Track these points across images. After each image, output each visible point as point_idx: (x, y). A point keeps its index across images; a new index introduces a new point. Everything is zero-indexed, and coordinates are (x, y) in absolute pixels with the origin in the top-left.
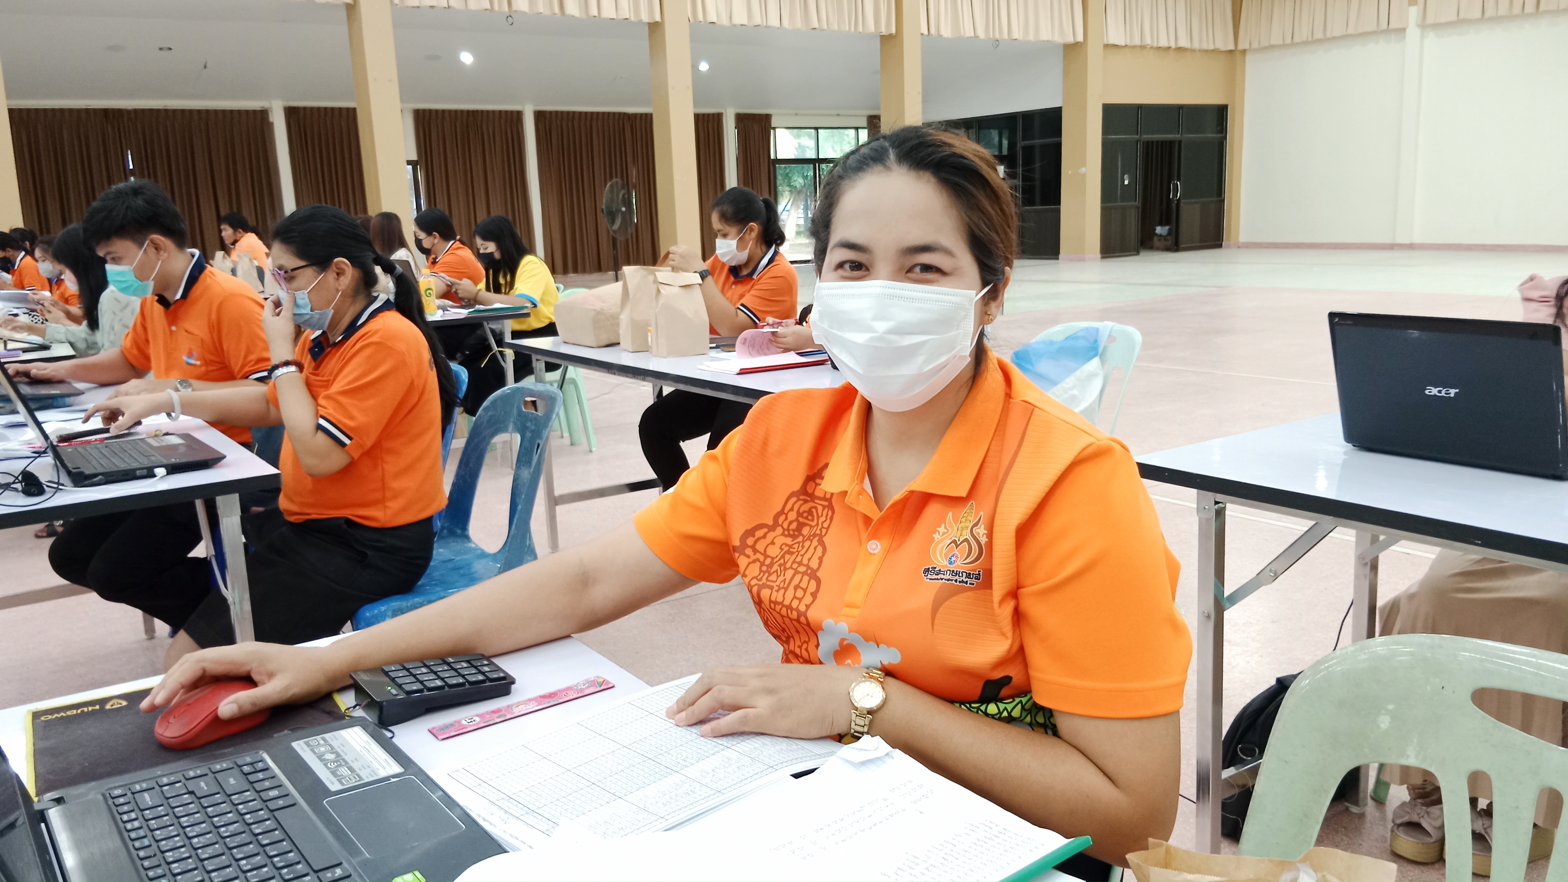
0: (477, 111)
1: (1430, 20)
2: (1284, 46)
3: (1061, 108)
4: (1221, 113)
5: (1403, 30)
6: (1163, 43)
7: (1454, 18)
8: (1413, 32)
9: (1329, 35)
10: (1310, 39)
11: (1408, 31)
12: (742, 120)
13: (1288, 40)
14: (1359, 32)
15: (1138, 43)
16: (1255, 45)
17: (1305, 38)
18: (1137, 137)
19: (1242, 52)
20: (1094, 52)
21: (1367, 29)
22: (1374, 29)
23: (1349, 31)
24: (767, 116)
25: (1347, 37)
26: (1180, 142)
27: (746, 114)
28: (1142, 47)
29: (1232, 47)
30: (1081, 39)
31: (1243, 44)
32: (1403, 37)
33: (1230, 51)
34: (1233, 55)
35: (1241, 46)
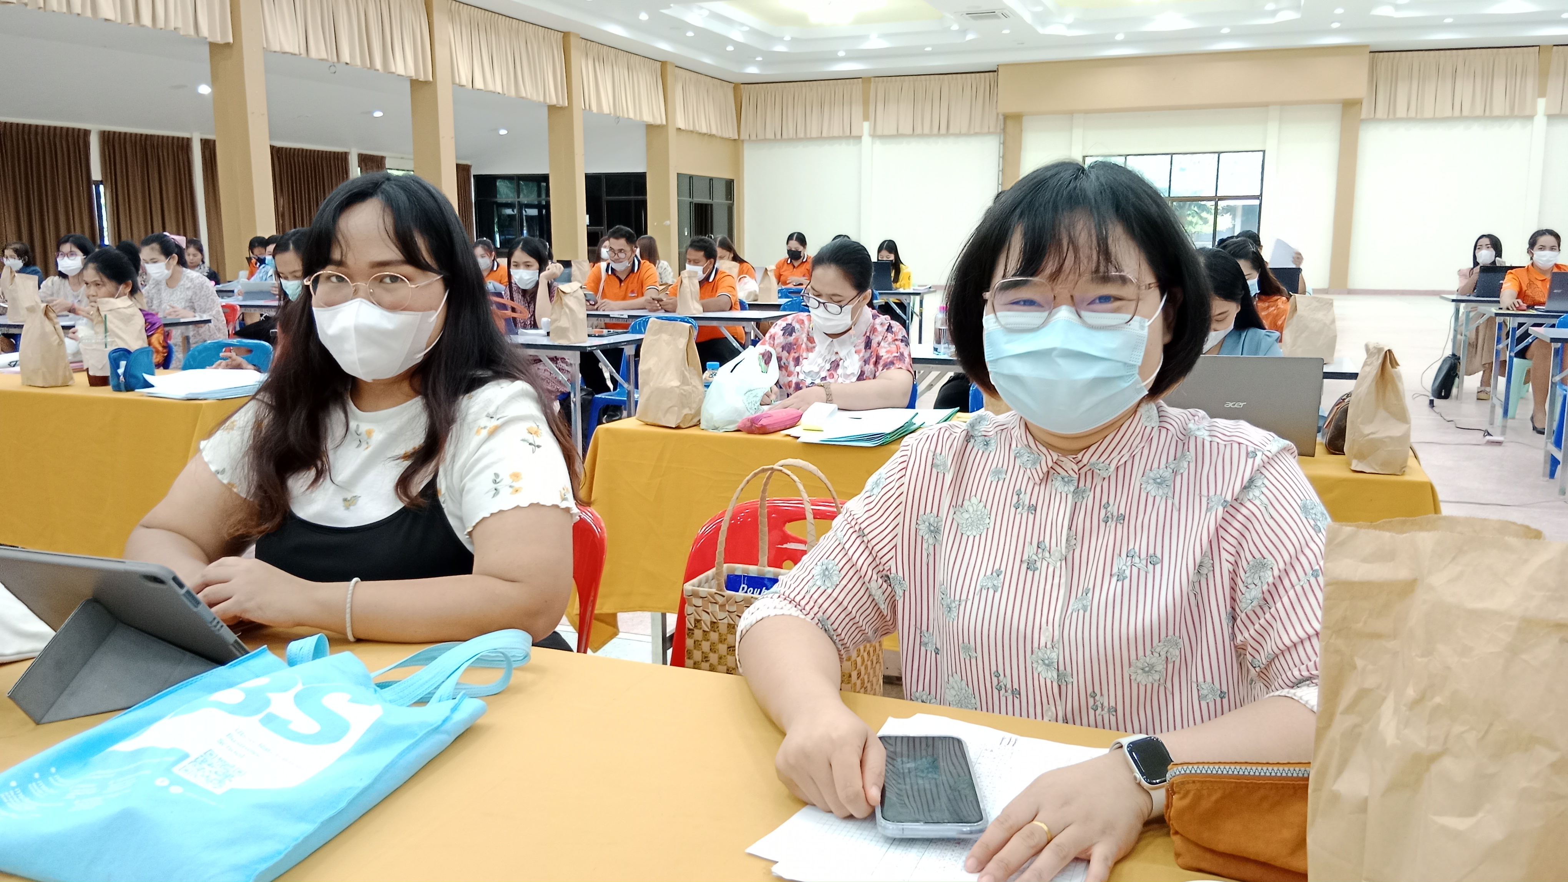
1: (879, 132)
2: (775, 139)
3: (644, 173)
4: (729, 185)
5: (859, 138)
6: (704, 130)
7: (895, 133)
8: (866, 139)
9: (808, 136)
10: (795, 137)
11: (863, 138)
12: (364, 159)
13: (779, 136)
14: (831, 135)
15: (691, 129)
16: (753, 137)
17: (791, 136)
18: (691, 200)
19: (743, 141)
20: (672, 132)
21: (836, 134)
22: (841, 134)
23: (824, 135)
24: (382, 158)
25: (821, 138)
26: (712, 205)
27: (366, 155)
28: (692, 132)
29: (737, 137)
30: (664, 123)
31: (744, 136)
32: (861, 142)
33: (735, 140)
34: (736, 143)
35: (742, 137)
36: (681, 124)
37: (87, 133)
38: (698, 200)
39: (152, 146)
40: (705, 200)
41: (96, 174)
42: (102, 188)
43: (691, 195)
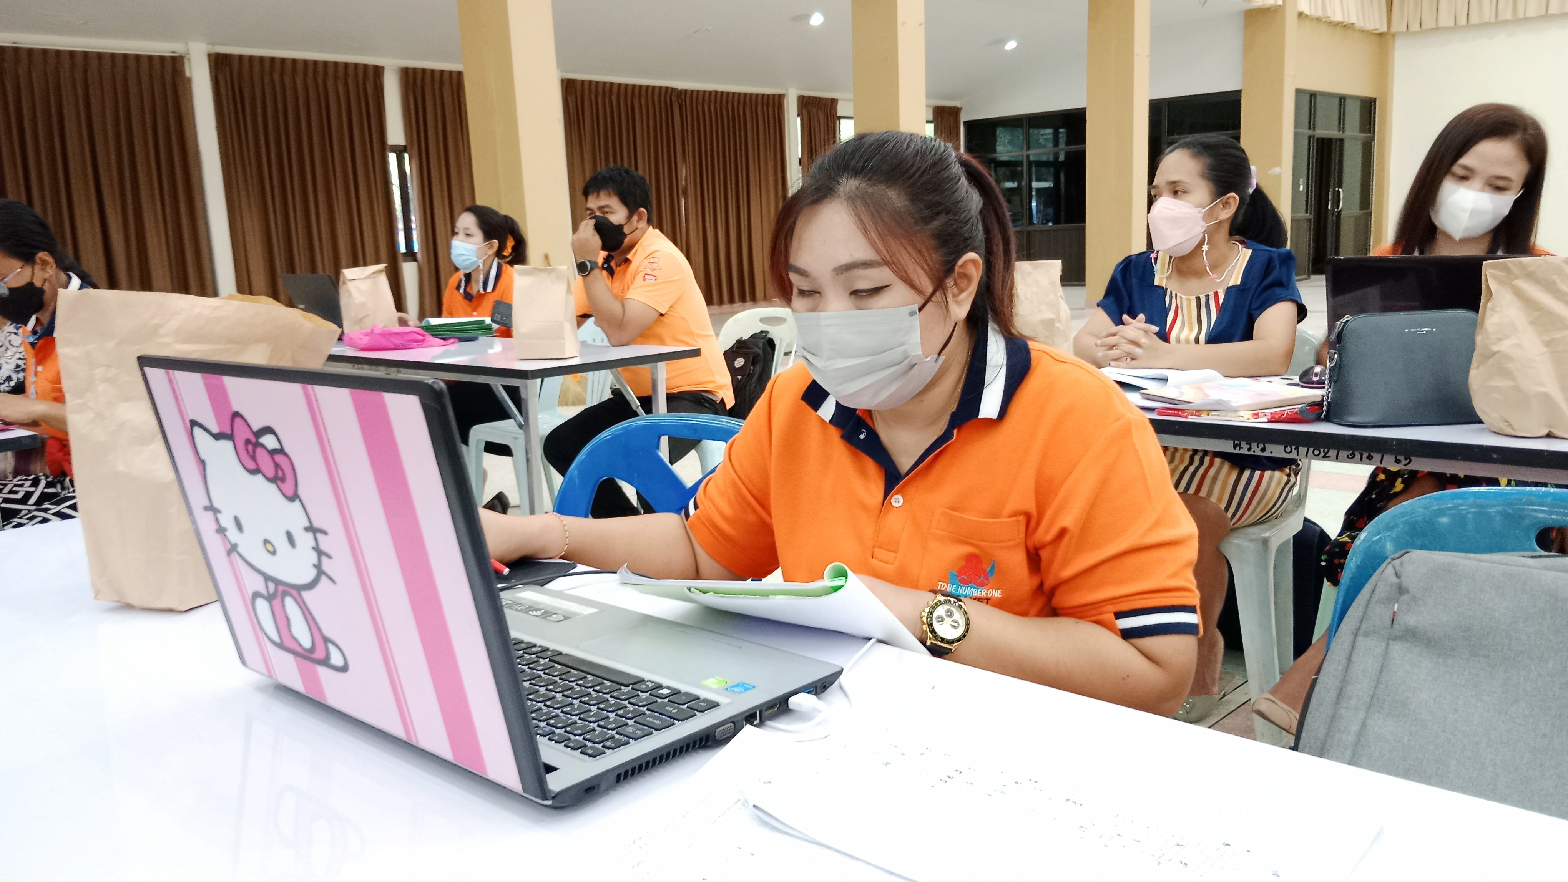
3: (1238, 93)
4: (1369, 107)
6: (1338, 17)
12: (807, 105)
13: (1462, 21)
15: (1320, 14)
17: (1487, 19)
18: (1311, 132)
19: (1394, 35)
20: (1292, 19)
24: (833, 102)
26: (1341, 140)
27: (809, 97)
28: (1319, 20)
29: (1385, 29)
33: (1381, 35)
34: (1382, 40)
35: (1394, 29)
36: (1305, 5)
37: (379, 70)
38: (1322, 132)
40: (1332, 133)
41: (396, 137)
43: (1311, 125)
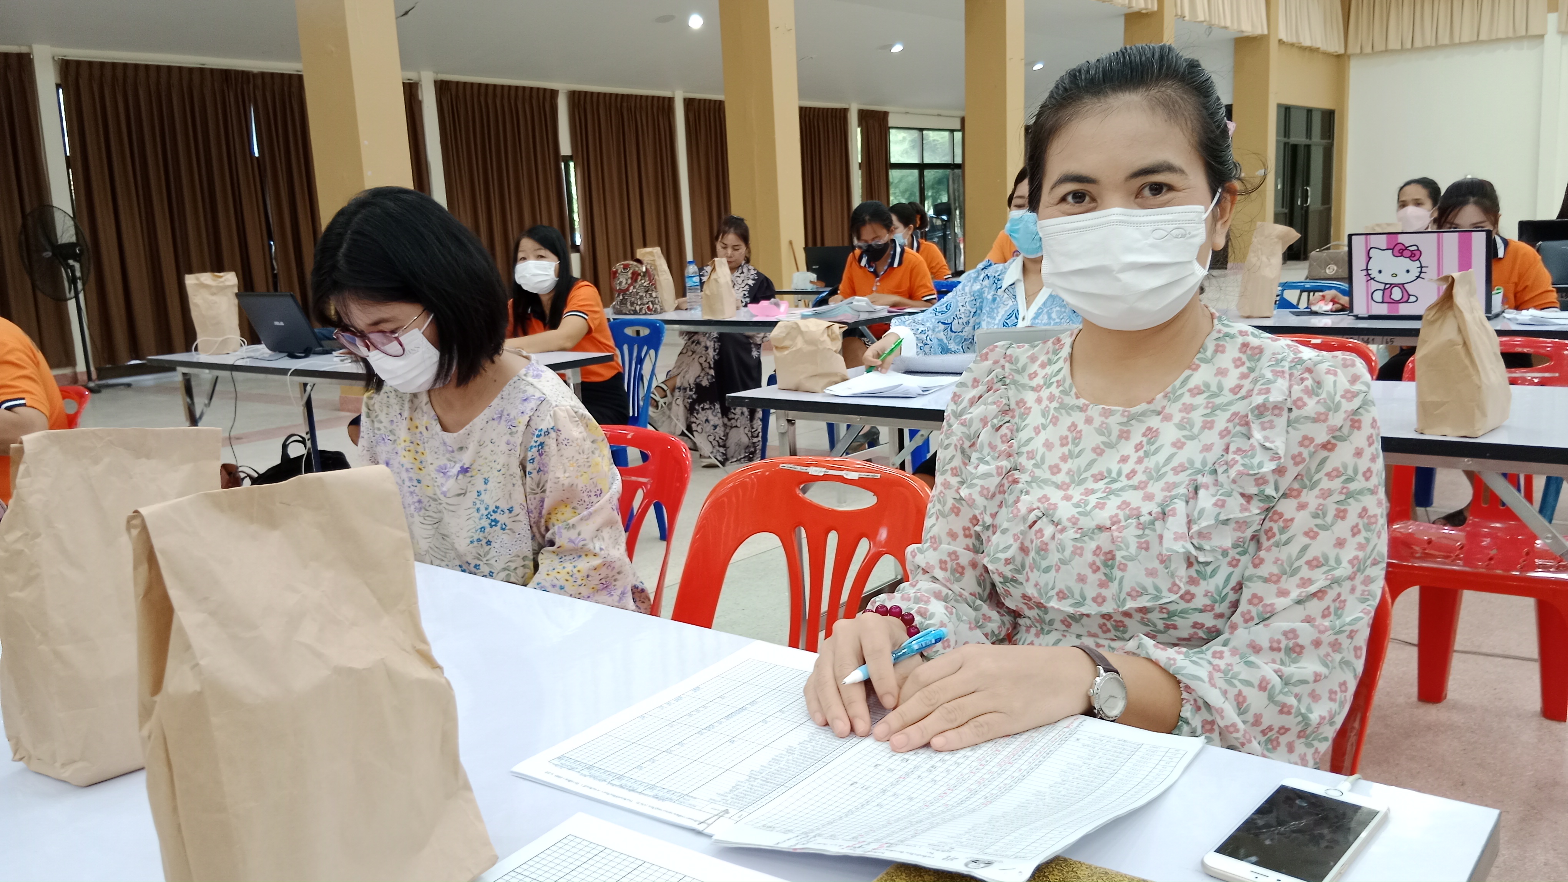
0: (632, 95)
2: (1402, 50)
4: (1329, 117)
5: (1542, 36)
6: (1307, 43)
8: (1552, 39)
9: (1457, 41)
10: (1433, 44)
11: (1546, 37)
12: (865, 116)
13: (1409, 46)
14: (1494, 37)
15: (1294, 40)
16: (1368, 50)
17: (1428, 44)
18: (1286, 140)
19: (1349, 57)
20: (1273, 45)
21: (1501, 35)
22: (1511, 35)
23: (1483, 36)
24: (885, 114)
25: (1477, 42)
26: (1308, 147)
27: (867, 111)
28: (1292, 45)
29: (1342, 51)
30: (1266, 32)
31: (1353, 49)
32: (1543, 42)
33: (1339, 56)
34: (1340, 60)
35: (1350, 51)
36: (1283, 36)
37: (554, 93)
38: (1293, 140)
39: (629, 109)
40: (1302, 140)
41: (565, 148)
42: (572, 164)
43: (1287, 134)
